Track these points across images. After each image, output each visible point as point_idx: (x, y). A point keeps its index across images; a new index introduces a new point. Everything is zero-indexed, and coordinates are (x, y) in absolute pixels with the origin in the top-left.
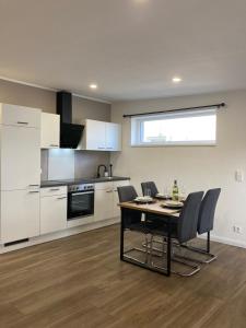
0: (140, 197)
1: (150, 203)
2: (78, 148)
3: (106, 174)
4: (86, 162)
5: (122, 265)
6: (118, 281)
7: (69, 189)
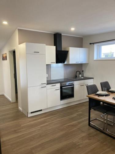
0: (100, 92)
1: (106, 95)
2: (66, 63)
3: (80, 76)
4: (70, 70)
5: (89, 129)
6: (87, 141)
7: (61, 85)
